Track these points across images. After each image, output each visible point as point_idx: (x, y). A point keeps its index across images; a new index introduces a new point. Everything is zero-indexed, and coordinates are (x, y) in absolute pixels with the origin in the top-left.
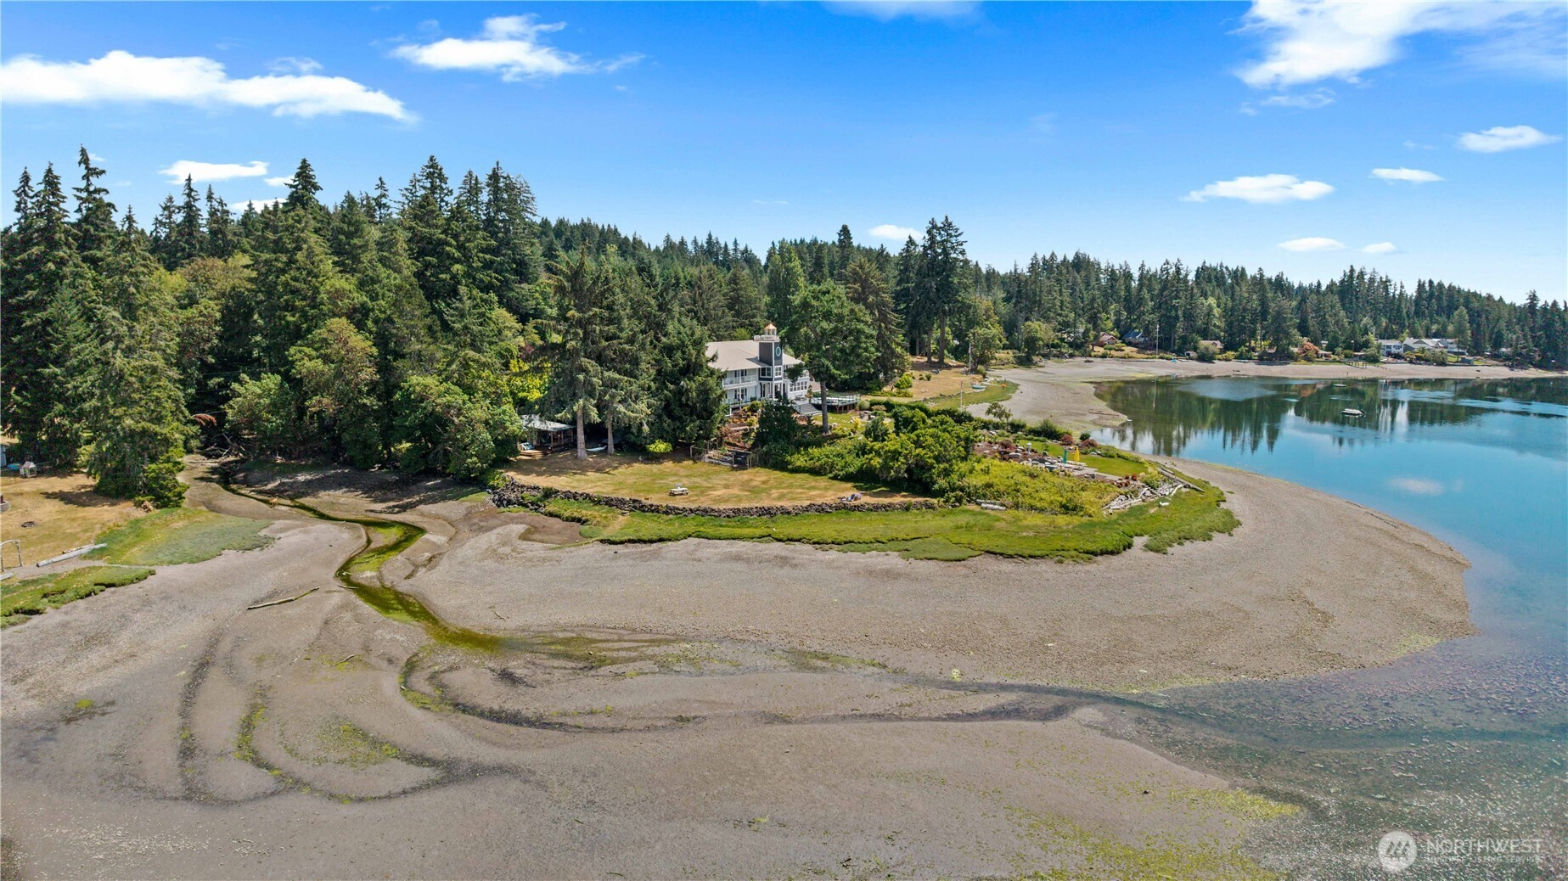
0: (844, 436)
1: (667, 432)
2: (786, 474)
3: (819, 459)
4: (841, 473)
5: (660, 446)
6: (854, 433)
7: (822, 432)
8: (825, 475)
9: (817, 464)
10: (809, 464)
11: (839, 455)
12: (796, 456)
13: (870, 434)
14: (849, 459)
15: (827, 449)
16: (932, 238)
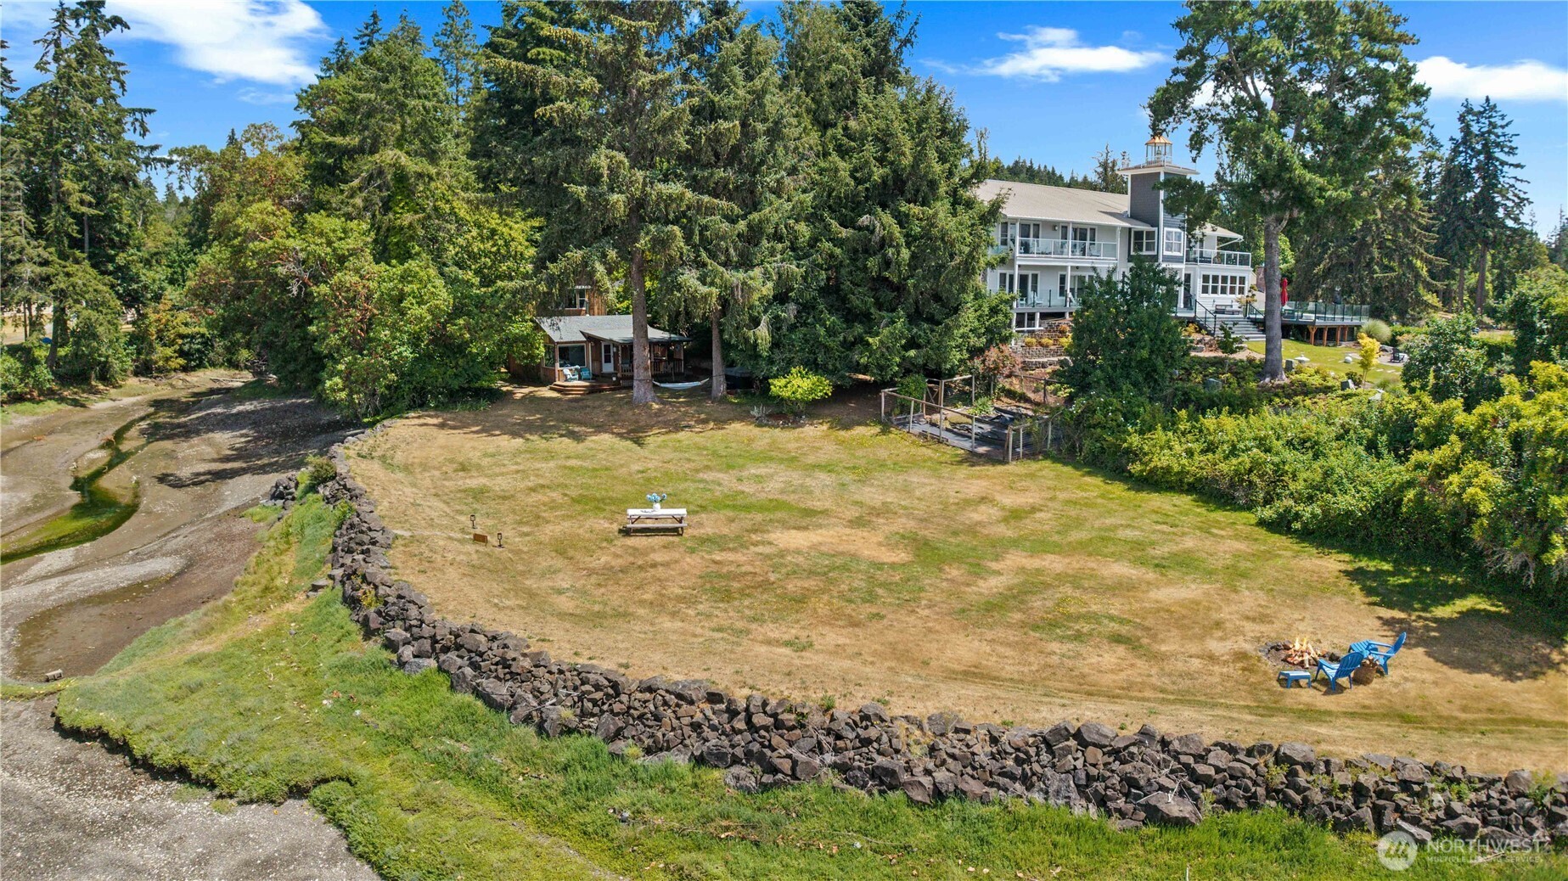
0: (1327, 390)
1: (827, 349)
2: (1118, 489)
3: (1234, 451)
4: (1307, 511)
5: (798, 384)
6: (1357, 384)
7: (1261, 375)
8: (1249, 507)
9: (1224, 467)
10: (1200, 465)
11: (1307, 444)
12: (1159, 435)
13: (1423, 375)
14: (1342, 459)
15: (1267, 420)
16: (1466, 130)
